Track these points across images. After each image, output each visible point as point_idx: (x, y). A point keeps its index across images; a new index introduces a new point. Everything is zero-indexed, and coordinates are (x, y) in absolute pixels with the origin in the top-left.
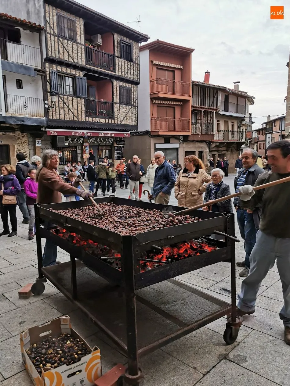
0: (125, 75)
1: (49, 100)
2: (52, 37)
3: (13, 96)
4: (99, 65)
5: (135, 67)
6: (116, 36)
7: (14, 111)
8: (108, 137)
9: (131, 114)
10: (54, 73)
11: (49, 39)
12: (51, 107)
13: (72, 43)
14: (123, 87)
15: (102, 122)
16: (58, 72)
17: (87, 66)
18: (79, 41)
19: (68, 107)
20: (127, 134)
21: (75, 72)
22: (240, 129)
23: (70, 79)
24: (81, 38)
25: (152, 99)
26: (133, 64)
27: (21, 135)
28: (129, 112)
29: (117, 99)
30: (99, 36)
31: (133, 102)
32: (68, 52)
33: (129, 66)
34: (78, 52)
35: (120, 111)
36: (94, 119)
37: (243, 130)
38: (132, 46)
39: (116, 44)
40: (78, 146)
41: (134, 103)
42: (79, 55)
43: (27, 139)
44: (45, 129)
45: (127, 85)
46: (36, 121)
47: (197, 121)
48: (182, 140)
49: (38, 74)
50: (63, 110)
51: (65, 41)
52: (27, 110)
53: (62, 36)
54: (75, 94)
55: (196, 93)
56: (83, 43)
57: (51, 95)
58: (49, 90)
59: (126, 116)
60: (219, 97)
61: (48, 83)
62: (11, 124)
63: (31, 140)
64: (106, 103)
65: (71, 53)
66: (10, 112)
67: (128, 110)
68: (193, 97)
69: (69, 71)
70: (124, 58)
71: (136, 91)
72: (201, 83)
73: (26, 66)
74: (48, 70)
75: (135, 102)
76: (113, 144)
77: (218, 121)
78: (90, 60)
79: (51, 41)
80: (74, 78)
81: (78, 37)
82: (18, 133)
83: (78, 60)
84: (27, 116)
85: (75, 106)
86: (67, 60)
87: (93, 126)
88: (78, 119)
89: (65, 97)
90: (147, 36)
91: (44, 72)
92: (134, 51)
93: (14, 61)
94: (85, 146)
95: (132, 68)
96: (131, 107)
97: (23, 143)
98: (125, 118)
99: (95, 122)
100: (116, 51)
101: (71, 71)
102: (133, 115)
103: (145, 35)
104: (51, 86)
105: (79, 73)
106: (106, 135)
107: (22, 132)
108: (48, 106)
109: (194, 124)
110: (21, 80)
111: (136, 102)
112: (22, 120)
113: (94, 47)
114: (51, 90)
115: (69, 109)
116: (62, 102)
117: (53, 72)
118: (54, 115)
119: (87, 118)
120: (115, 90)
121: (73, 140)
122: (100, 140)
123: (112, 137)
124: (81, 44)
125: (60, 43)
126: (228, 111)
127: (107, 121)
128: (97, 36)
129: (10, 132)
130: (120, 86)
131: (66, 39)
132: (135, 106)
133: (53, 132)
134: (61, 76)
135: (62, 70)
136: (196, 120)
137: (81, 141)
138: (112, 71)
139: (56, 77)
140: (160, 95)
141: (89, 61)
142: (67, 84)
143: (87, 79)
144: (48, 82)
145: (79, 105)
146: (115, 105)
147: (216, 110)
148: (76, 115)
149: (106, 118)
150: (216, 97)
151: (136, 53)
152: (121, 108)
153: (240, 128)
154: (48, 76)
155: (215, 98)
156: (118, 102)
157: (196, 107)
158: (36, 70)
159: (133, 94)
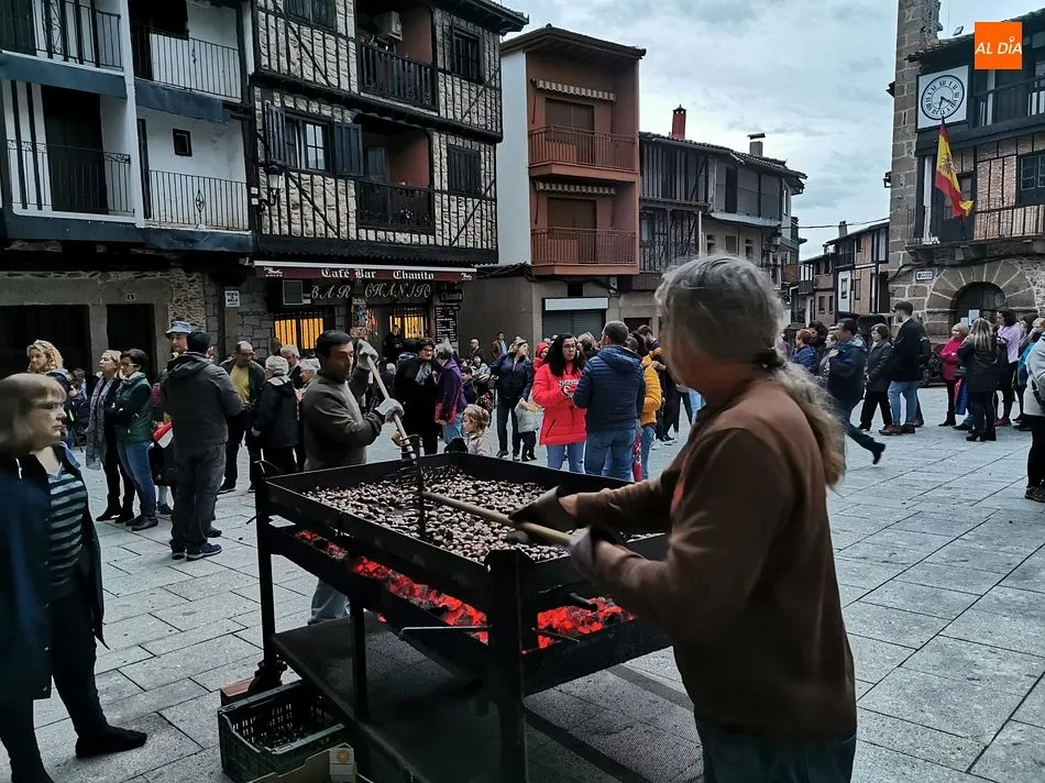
0: (463, 117)
1: (263, 185)
2: (271, 18)
3: (166, 175)
4: (393, 92)
5: (488, 98)
6: (438, 15)
7: (168, 213)
8: (419, 282)
9: (479, 221)
10: (277, 113)
11: (262, 23)
12: (268, 203)
13: (323, 36)
14: (459, 149)
15: (403, 241)
16: (287, 110)
17: (362, 94)
18: (341, 30)
19: (312, 203)
20: (468, 273)
21: (332, 110)
22: (768, 259)
23: (319, 129)
24: (346, 22)
25: (533, 180)
26: (485, 91)
27: (185, 278)
28: (473, 214)
29: (441, 181)
30: (395, 16)
31: (483, 190)
32: (313, 58)
33: (474, 95)
34: (340, 57)
35: (449, 211)
36: (381, 234)
37: (775, 260)
38: (481, 42)
39: (439, 38)
40: (338, 306)
41: (486, 191)
42: (343, 65)
43: (200, 289)
44: (251, 261)
45: (468, 144)
46: (227, 240)
47: (654, 238)
48: (615, 287)
49: (233, 117)
50: (298, 211)
51: (306, 30)
52: (203, 212)
53: (296, 15)
54: (332, 169)
55: (651, 166)
56: (352, 33)
57: (269, 172)
58: (262, 159)
59: (465, 226)
60: (710, 173)
61: (259, 142)
62: (159, 250)
63: (212, 290)
64: (413, 191)
65: (320, 60)
66: (157, 218)
67: (471, 210)
68: (642, 174)
69: (314, 108)
70: (459, 72)
71: (492, 159)
72: (663, 137)
73: (201, 96)
74: (258, 105)
75: (490, 187)
76: (430, 300)
77: (709, 237)
78: (371, 79)
79: (267, 30)
80: (328, 127)
81: (340, 20)
82: (178, 275)
83: (339, 79)
84: (203, 228)
85: (331, 201)
86: (311, 79)
87: (377, 253)
88: (338, 234)
89: (303, 176)
90: (522, 15)
91: (251, 111)
92: (487, 54)
93: (169, 82)
94: (357, 307)
95: (481, 99)
96: (480, 203)
97: (191, 299)
98: (464, 231)
99: (382, 242)
100: (440, 57)
101: (320, 109)
102: (484, 223)
103: (516, 13)
104: (267, 149)
105: (343, 113)
106: (412, 277)
107: (189, 271)
108: (260, 201)
109: (647, 247)
110: (188, 133)
111: (493, 187)
112: (190, 237)
113: (382, 45)
114: (266, 158)
115: (315, 209)
116: (297, 191)
117: (274, 109)
118: (275, 225)
119: (362, 232)
120: (436, 157)
121: (323, 291)
122: (397, 289)
123: (428, 282)
124: (347, 38)
125: (291, 35)
126: (734, 212)
127: (415, 238)
128: (390, 16)
129: (155, 270)
130: (450, 148)
131: (308, 25)
132: (491, 199)
133: (271, 270)
134: (295, 121)
135: (295, 105)
136: (652, 233)
137: (345, 292)
138: (429, 109)
139: (280, 125)
140: (556, 170)
141: (369, 83)
142: (310, 141)
143: (363, 129)
144: (261, 139)
145: (342, 197)
146: (437, 198)
147: (706, 208)
148: (335, 224)
149: (412, 232)
150: (703, 173)
151: (492, 60)
152: (454, 204)
153: (768, 256)
154: (259, 121)
155: (702, 178)
156: (446, 187)
157: (651, 201)
158: (227, 105)
159: (485, 166)
